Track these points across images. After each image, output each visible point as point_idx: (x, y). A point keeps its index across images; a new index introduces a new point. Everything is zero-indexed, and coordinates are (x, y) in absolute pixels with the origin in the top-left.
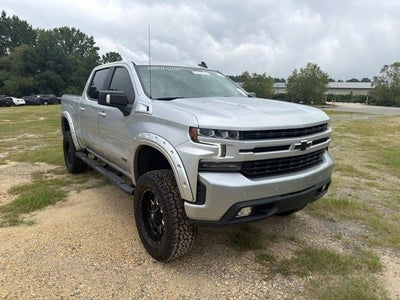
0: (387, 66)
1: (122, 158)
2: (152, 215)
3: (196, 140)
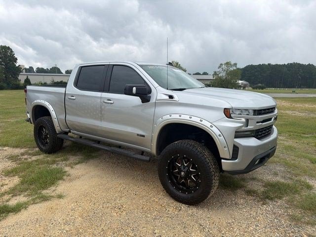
0: (221, 64)
1: (138, 135)
2: (183, 173)
3: (230, 117)
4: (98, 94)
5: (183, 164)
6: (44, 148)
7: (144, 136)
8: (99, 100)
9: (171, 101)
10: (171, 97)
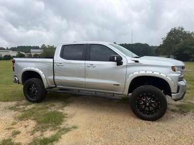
1: (114, 85)
2: (147, 104)
3: (175, 71)
4: (83, 62)
5: (146, 99)
6: (33, 100)
7: (119, 85)
8: (83, 65)
9: (137, 64)
10: (137, 62)
